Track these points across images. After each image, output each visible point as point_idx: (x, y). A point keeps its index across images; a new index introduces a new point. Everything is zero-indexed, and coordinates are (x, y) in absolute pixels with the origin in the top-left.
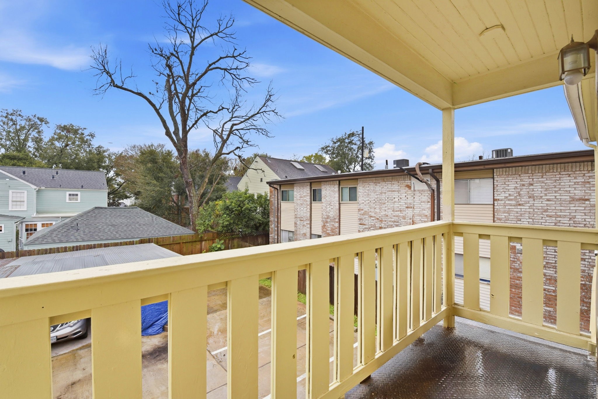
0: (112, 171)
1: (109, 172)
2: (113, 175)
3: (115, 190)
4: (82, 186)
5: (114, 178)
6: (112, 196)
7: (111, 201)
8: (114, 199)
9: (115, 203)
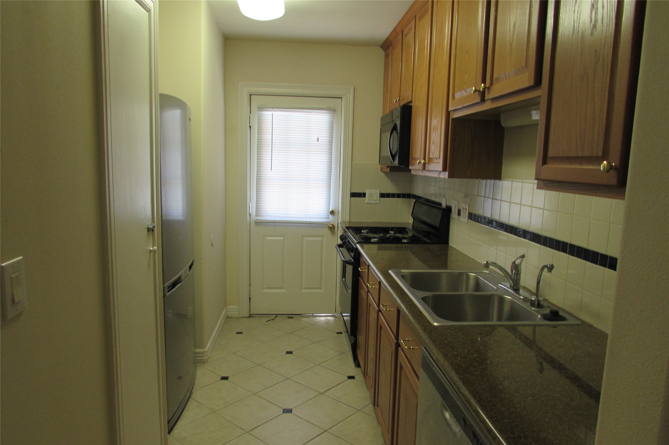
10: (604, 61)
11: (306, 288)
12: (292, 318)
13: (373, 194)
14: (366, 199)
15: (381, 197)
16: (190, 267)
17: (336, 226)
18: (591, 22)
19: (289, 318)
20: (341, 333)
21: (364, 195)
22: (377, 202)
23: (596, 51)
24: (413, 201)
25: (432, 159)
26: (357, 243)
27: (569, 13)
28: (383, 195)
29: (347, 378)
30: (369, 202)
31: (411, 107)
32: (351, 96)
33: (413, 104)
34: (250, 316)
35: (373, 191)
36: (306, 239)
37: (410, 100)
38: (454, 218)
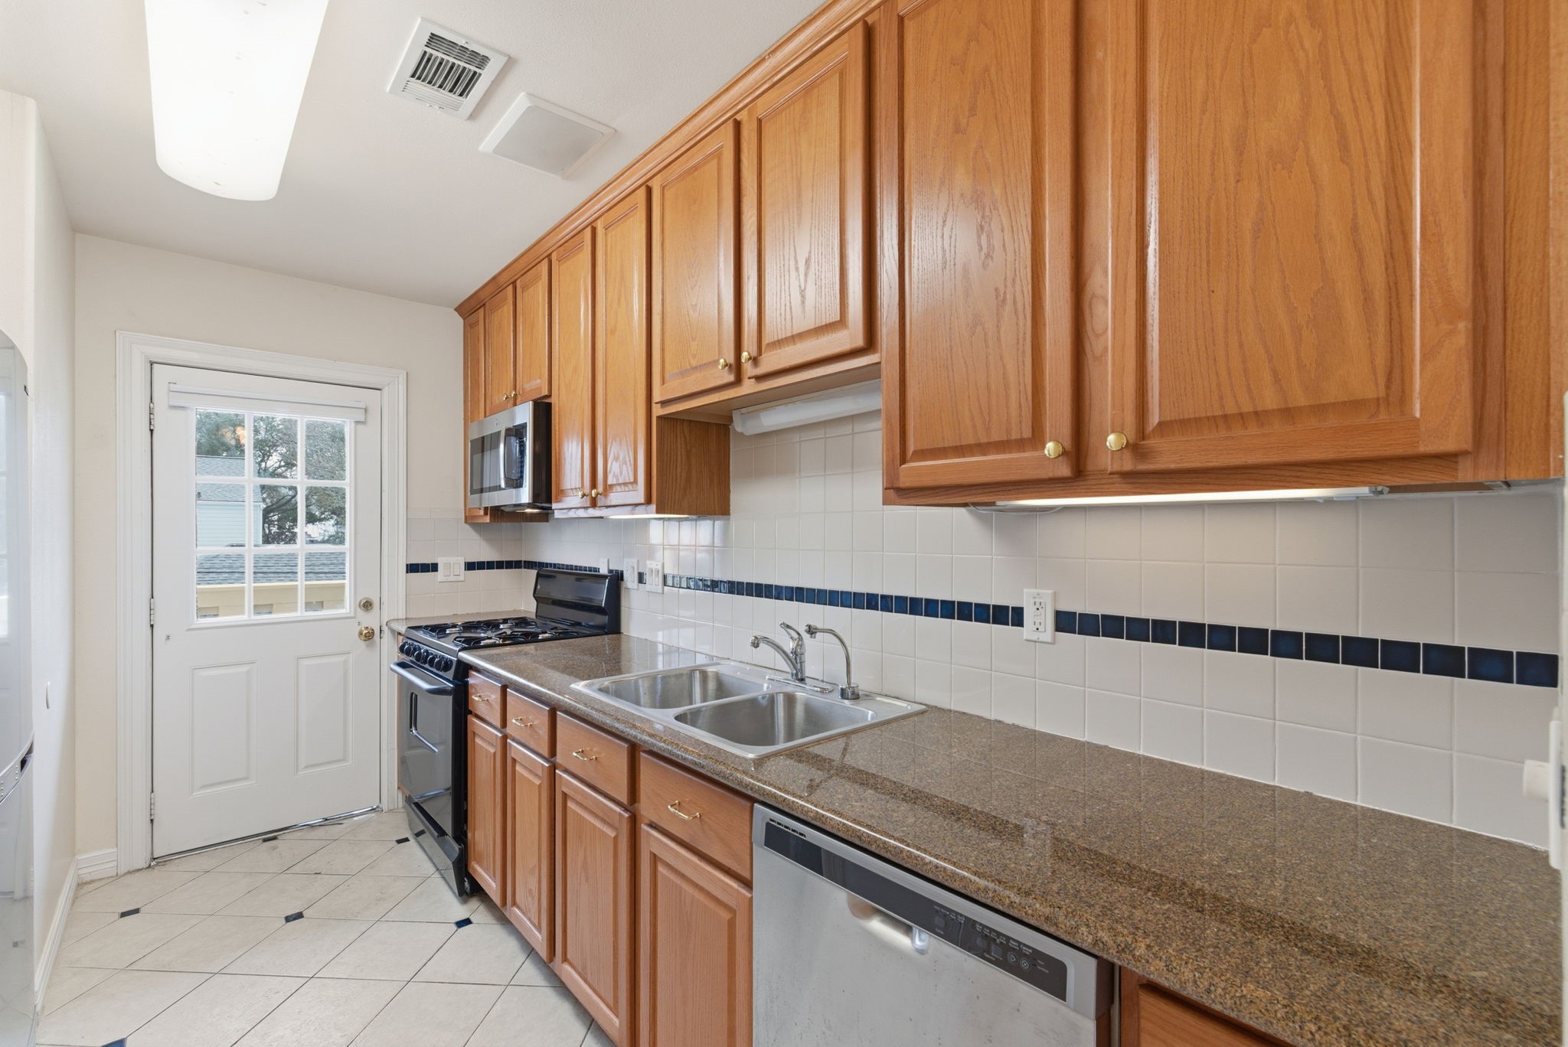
0: (274, 454)
1: (269, 456)
2: (277, 465)
3: (284, 501)
4: (199, 493)
5: (280, 470)
6: (276, 517)
7: (274, 529)
8: (280, 524)
9: (283, 533)
10: (1015, 302)
11: (307, 767)
12: (275, 838)
13: (451, 564)
14: (440, 575)
15: (468, 570)
16: (23, 763)
17: (377, 632)
18: (981, 249)
19: (265, 840)
20: (406, 840)
21: (434, 567)
22: (461, 578)
23: (996, 290)
24: (533, 573)
25: (611, 486)
26: (460, 651)
27: (931, 238)
28: (470, 566)
29: (454, 927)
30: (445, 579)
31: (550, 405)
32: (401, 388)
33: (553, 400)
34: (157, 861)
35: (452, 560)
36: (305, 662)
37: (545, 392)
38: (628, 588)
